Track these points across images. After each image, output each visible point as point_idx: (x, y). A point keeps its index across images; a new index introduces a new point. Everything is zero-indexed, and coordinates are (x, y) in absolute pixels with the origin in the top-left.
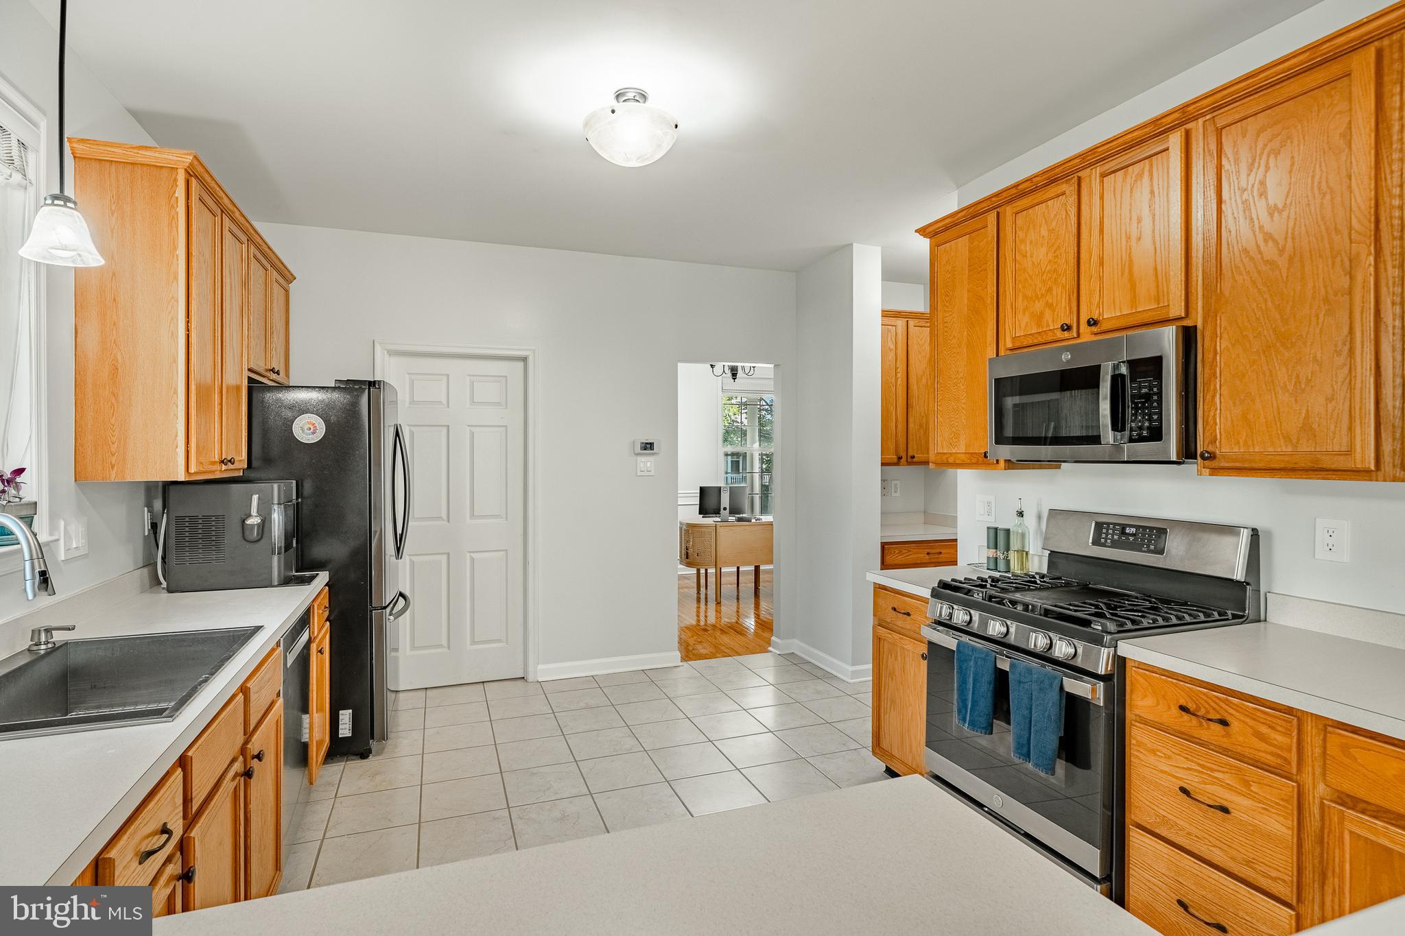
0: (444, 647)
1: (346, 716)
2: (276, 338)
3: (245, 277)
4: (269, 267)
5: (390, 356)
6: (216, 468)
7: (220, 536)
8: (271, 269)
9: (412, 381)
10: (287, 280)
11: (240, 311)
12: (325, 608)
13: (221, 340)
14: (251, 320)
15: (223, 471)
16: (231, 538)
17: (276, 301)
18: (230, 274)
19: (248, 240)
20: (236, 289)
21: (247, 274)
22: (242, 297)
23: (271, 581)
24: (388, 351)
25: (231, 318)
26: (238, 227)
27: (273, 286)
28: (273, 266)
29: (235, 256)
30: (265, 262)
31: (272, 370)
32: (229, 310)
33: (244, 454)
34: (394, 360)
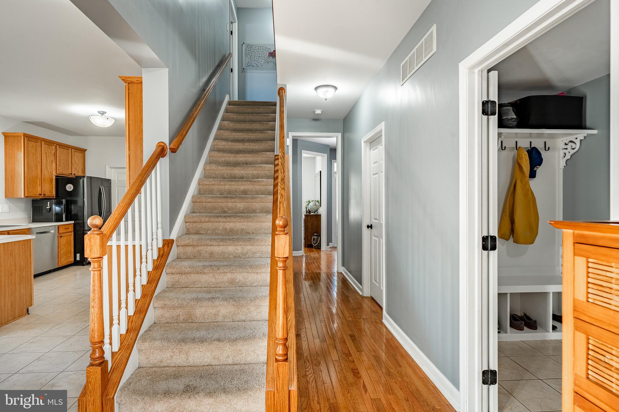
1: (78, 255)
2: (75, 166)
3: (54, 153)
4: (70, 149)
5: (112, 168)
6: (37, 196)
7: (42, 211)
8: (72, 149)
9: (118, 175)
10: (83, 151)
11: (52, 161)
12: (69, 228)
13: (41, 169)
14: (57, 163)
15: (43, 197)
16: (44, 211)
17: (76, 157)
18: (46, 154)
19: (56, 145)
20: (50, 157)
21: (55, 152)
22: (53, 158)
23: (53, 220)
24: (110, 167)
25: (46, 163)
26: (49, 143)
27: (73, 153)
28: (73, 148)
29: (48, 149)
30: (67, 148)
31: (71, 174)
32: (45, 162)
33: (54, 193)
34: (113, 169)
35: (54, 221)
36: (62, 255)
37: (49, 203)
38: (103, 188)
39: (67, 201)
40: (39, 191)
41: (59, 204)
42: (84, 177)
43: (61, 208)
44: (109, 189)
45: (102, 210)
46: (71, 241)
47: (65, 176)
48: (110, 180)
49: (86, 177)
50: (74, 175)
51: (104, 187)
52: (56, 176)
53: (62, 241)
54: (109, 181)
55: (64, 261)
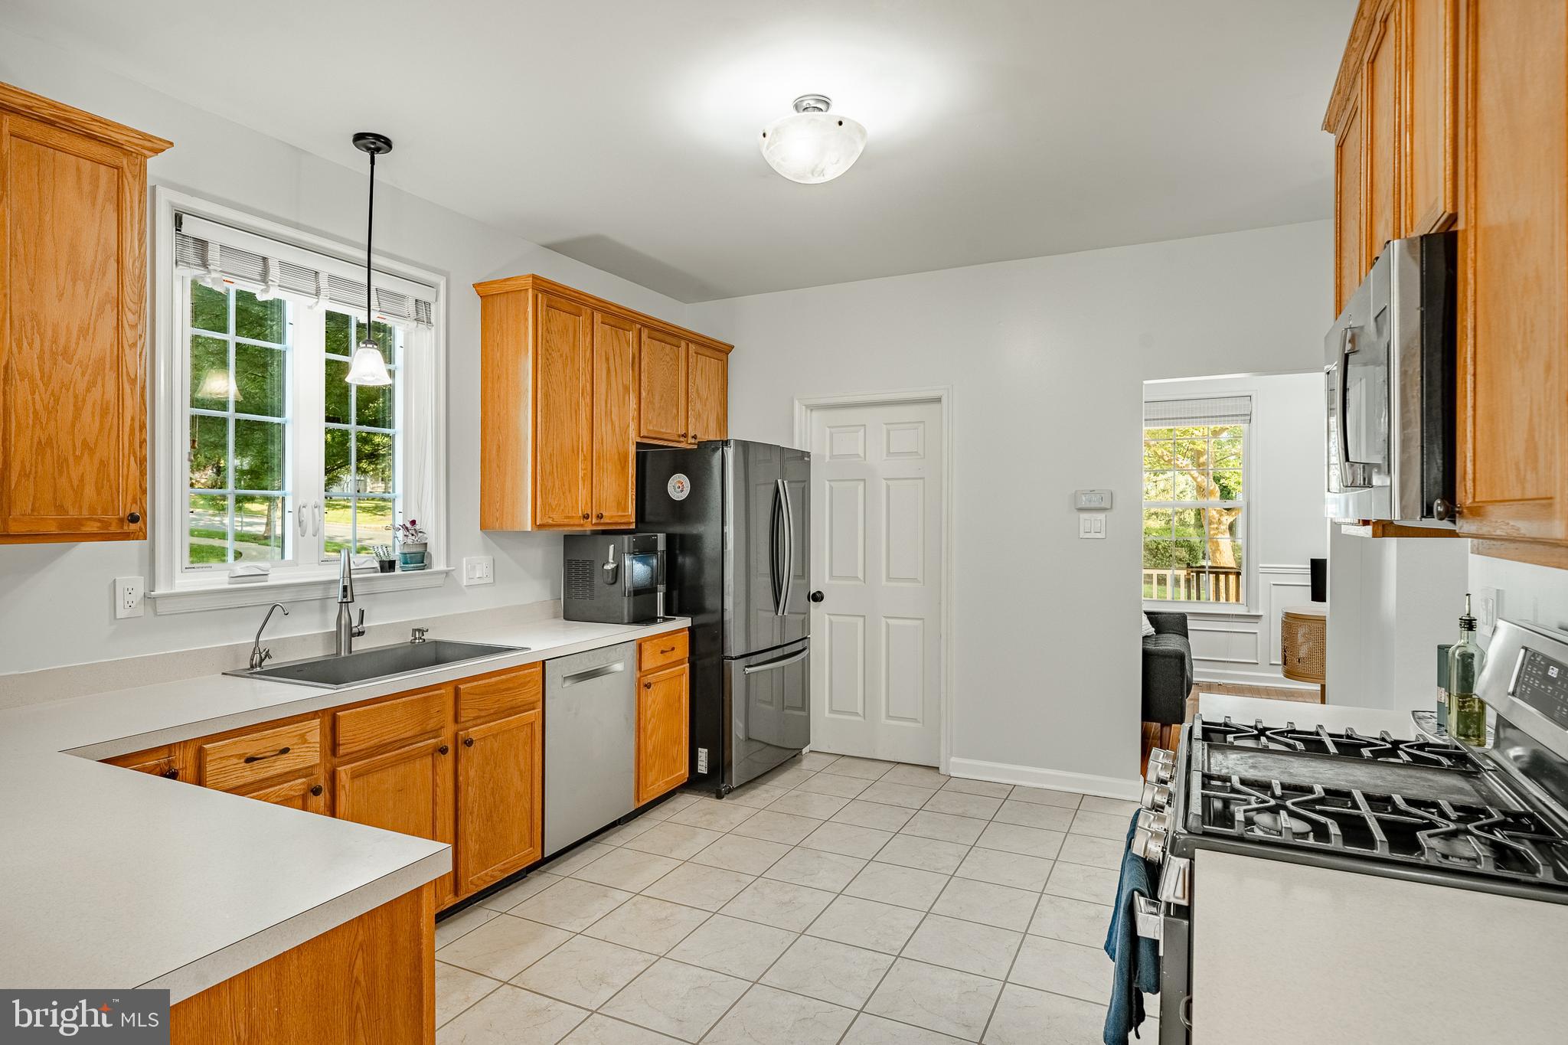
0: (860, 716)
1: (703, 754)
2: (699, 406)
3: (633, 358)
4: (683, 344)
5: (812, 410)
6: (576, 521)
7: (592, 578)
8: (688, 345)
9: (831, 435)
10: (721, 351)
11: (626, 389)
12: (673, 649)
13: (589, 417)
14: (644, 394)
15: (596, 524)
16: (598, 581)
17: (699, 372)
18: (607, 359)
19: (638, 326)
20: (618, 371)
21: (637, 355)
22: (629, 376)
23: (623, 619)
24: (807, 407)
25: (607, 396)
26: (620, 318)
27: (690, 360)
28: (691, 342)
29: (616, 343)
30: (674, 341)
31: (685, 436)
32: (603, 390)
33: (631, 510)
34: (815, 414)
35: (629, 619)
36: (651, 756)
37: (612, 547)
38: (786, 488)
39: (670, 539)
40: (582, 507)
41: (644, 551)
42: (726, 443)
43: (652, 568)
44: (804, 489)
45: (781, 581)
46: (679, 698)
47: (665, 443)
48: (808, 454)
49: (732, 442)
50: (693, 441)
51: (789, 482)
52: (639, 445)
53: (649, 702)
54: (803, 457)
55: (656, 780)
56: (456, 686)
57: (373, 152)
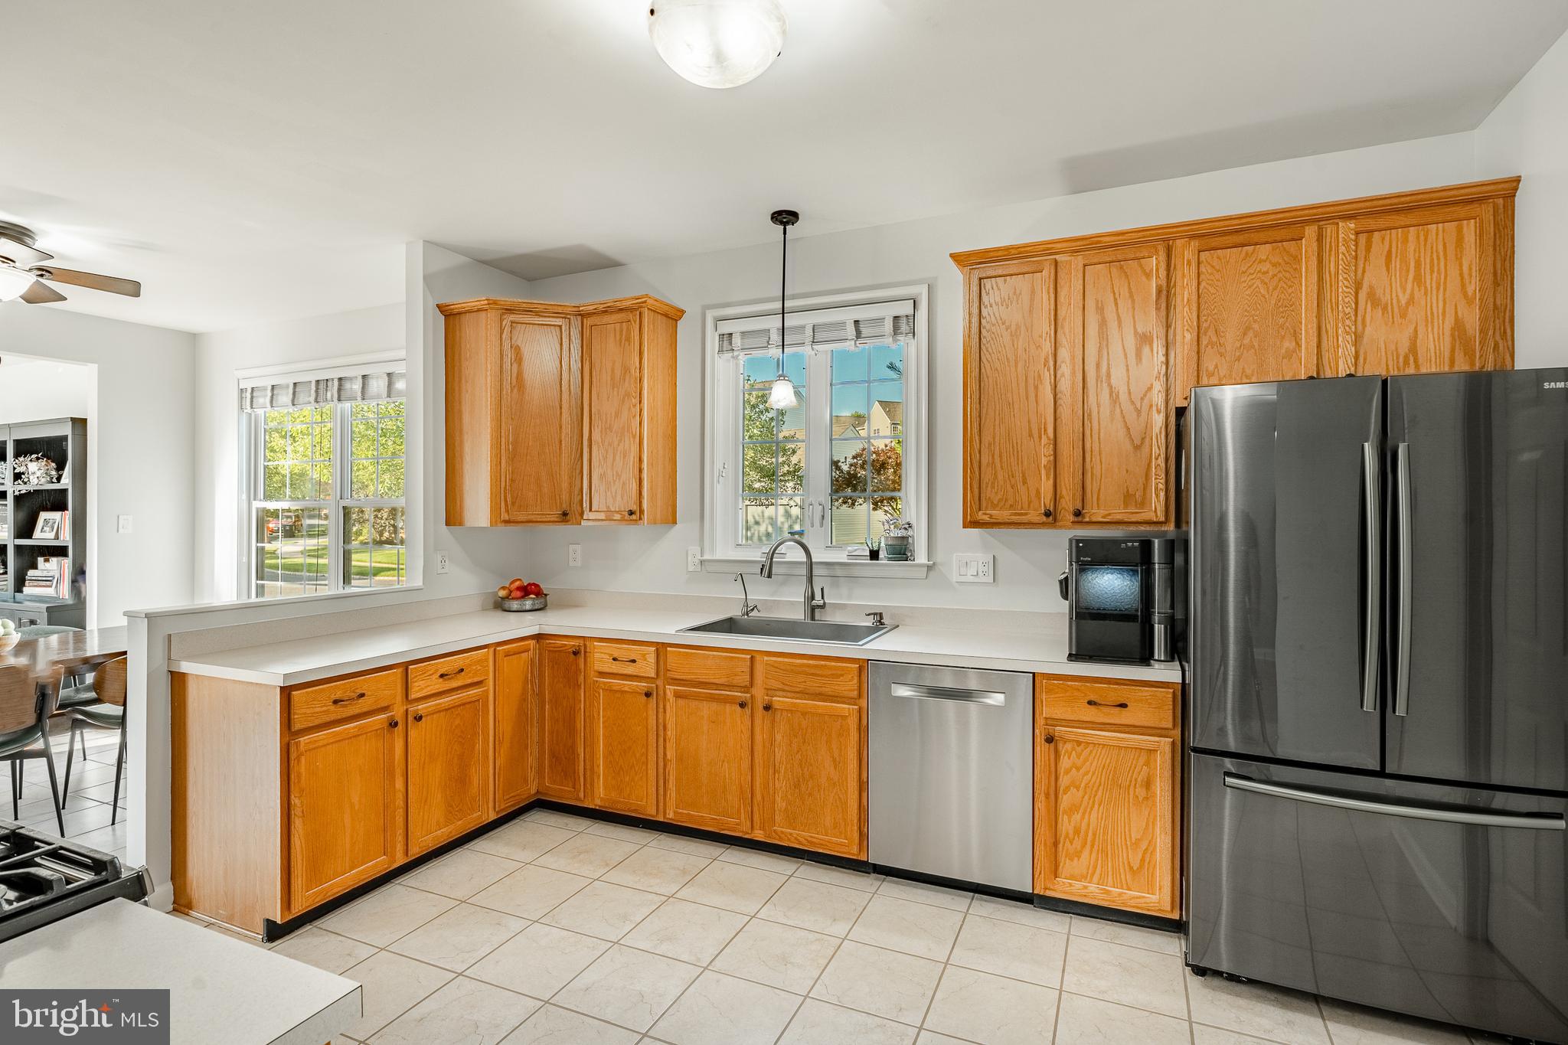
3: (1159, 293)
4: (1312, 230)
6: (1035, 519)
8: (1328, 227)
12: (1122, 706)
17: (1376, 263)
18: (1100, 310)
20: (1126, 318)
21: (1167, 286)
22: (1150, 320)
27: (1340, 249)
28: (1342, 218)
29: (1119, 282)
46: (1146, 782)
53: (1065, 764)
56: (753, 656)
57: (785, 224)
